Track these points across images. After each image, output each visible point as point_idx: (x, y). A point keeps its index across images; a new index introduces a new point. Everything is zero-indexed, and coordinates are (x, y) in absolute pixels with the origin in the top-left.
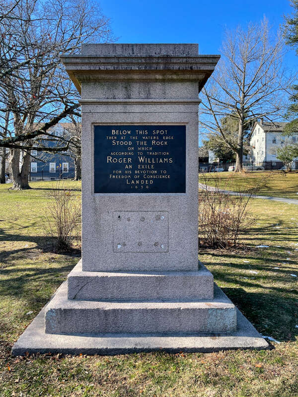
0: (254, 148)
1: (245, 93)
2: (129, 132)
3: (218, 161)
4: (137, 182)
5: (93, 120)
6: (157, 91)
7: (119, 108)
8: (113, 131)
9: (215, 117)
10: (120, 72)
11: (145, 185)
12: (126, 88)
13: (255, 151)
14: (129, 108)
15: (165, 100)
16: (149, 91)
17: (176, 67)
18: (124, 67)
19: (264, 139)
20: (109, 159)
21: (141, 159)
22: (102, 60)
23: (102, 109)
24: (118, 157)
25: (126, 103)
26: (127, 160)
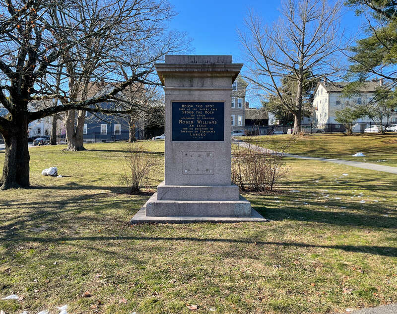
0: (317, 110)
1: (303, 54)
2: (192, 106)
3: (278, 123)
4: (197, 135)
5: (172, 99)
6: (208, 82)
7: (186, 92)
8: (183, 106)
9: (273, 79)
10: (187, 72)
11: (201, 136)
12: (190, 81)
13: (318, 113)
14: (192, 92)
15: (212, 88)
16: (204, 82)
17: (219, 70)
18: (190, 69)
19: (327, 101)
20: (180, 121)
21: (199, 122)
22: (177, 66)
23: (176, 93)
24: (185, 120)
25: (190, 90)
26: (190, 122)
